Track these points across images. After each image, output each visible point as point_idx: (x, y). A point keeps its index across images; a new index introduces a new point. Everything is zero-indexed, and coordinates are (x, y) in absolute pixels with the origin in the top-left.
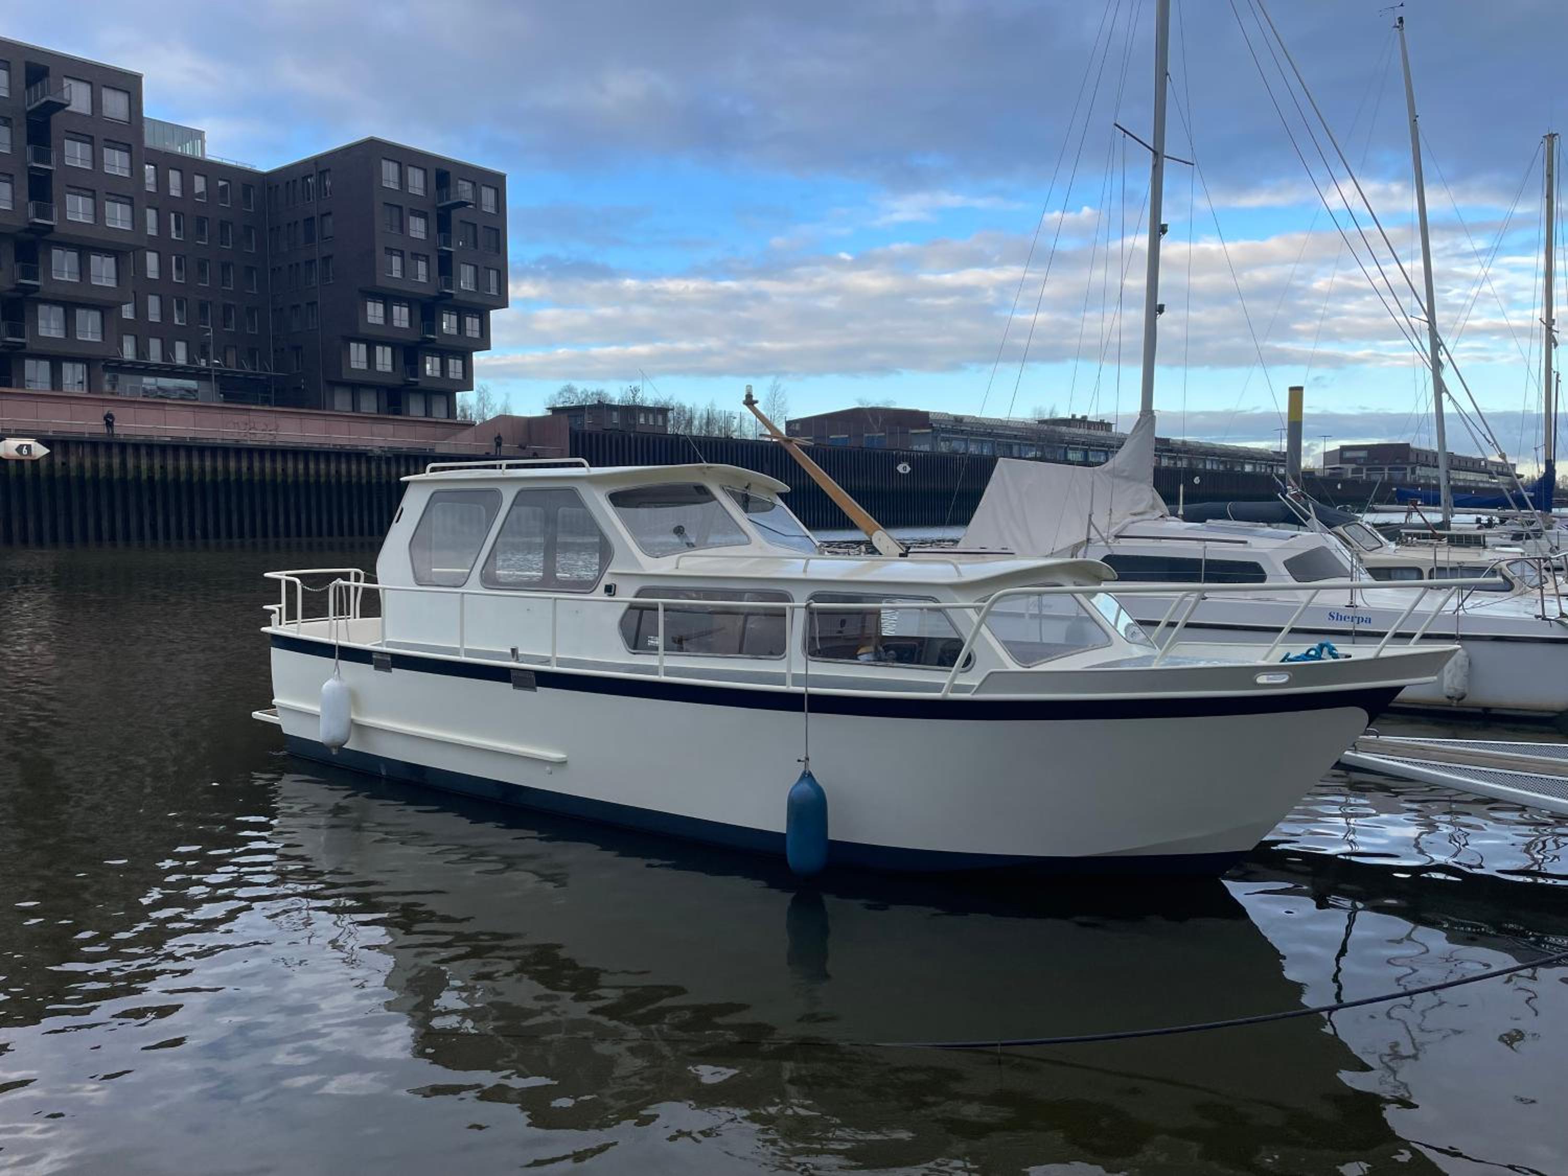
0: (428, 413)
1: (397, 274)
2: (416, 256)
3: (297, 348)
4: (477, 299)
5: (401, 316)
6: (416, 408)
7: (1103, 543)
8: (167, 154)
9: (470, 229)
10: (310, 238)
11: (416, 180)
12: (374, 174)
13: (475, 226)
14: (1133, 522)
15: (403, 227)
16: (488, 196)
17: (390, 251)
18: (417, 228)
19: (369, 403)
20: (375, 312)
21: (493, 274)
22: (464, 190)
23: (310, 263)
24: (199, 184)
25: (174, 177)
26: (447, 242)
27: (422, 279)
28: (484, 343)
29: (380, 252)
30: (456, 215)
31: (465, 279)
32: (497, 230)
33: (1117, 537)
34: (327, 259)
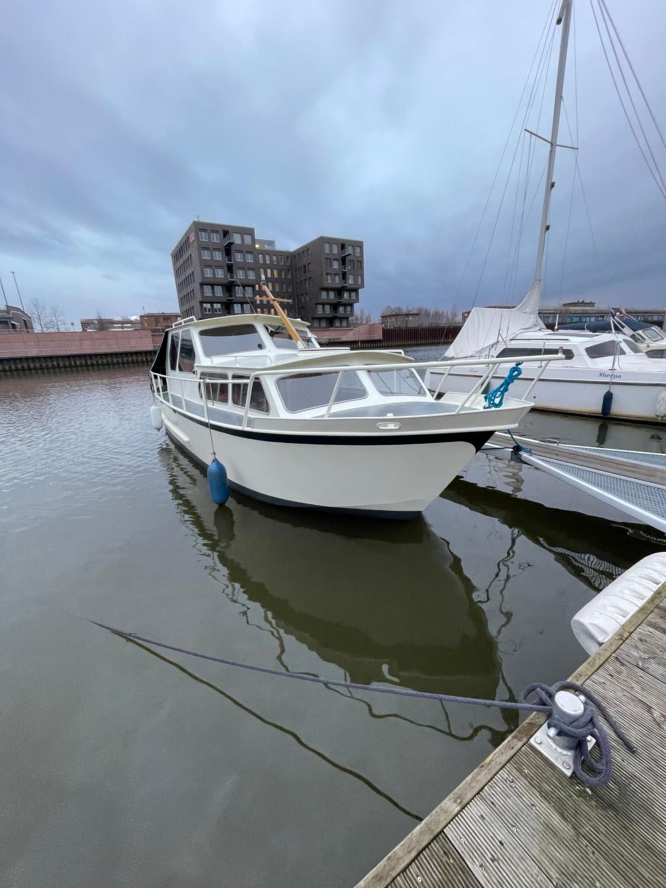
0: (341, 324)
1: (330, 282)
2: (335, 274)
3: (303, 308)
4: (354, 287)
5: (332, 295)
6: (337, 323)
7: (503, 343)
8: (266, 251)
9: (352, 262)
10: (305, 272)
11: (336, 250)
12: (323, 248)
13: (353, 261)
14: (521, 333)
15: (331, 266)
16: (358, 250)
17: (327, 274)
18: (336, 265)
19: (324, 324)
20: (324, 294)
21: (359, 277)
22: (349, 250)
23: (306, 280)
24: (274, 258)
25: (267, 257)
26: (345, 268)
27: (337, 282)
28: (357, 300)
29: (324, 275)
30: (348, 258)
31: (351, 281)
32: (360, 262)
33: (511, 340)
34: (310, 278)
